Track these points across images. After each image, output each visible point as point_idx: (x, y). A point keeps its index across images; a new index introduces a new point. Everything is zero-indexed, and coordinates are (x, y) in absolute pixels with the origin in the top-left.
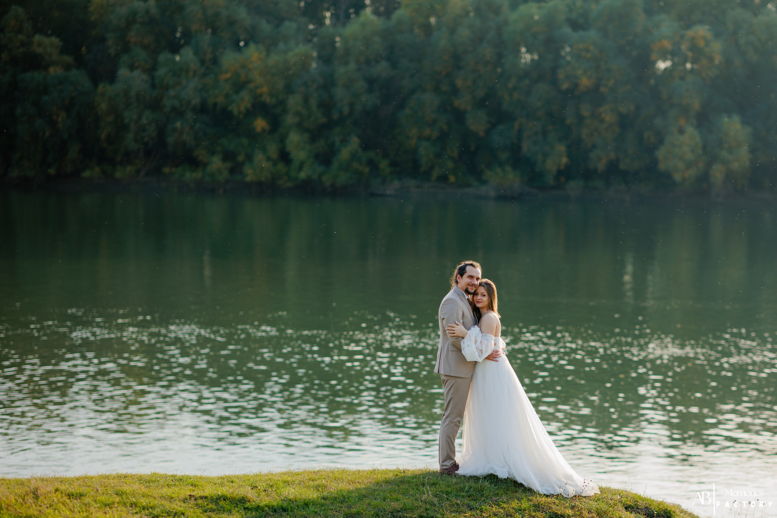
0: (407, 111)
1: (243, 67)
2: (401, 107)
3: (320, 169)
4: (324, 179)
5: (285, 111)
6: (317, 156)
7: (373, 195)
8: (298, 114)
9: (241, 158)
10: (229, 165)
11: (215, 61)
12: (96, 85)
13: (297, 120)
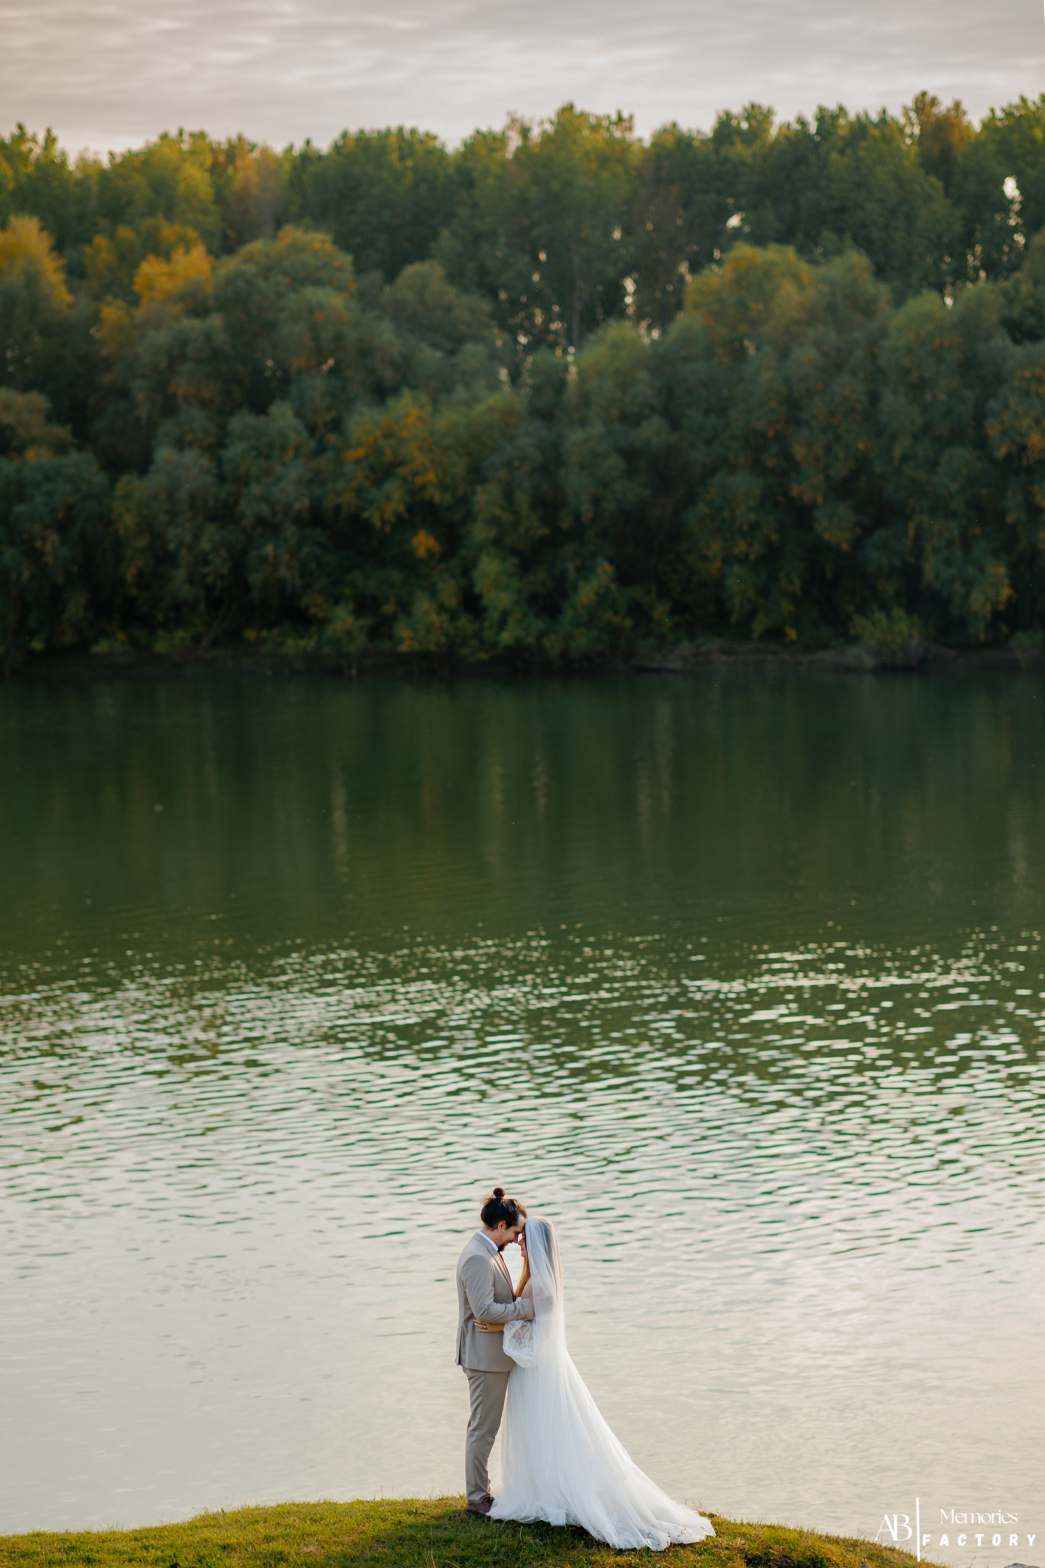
0: (702, 508)
1: (389, 435)
2: (691, 499)
3: (539, 624)
4: (547, 643)
5: (469, 517)
6: (532, 600)
7: (641, 670)
8: (494, 521)
9: (389, 609)
10: (366, 621)
11: (337, 425)
12: (113, 481)
13: (493, 533)
